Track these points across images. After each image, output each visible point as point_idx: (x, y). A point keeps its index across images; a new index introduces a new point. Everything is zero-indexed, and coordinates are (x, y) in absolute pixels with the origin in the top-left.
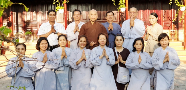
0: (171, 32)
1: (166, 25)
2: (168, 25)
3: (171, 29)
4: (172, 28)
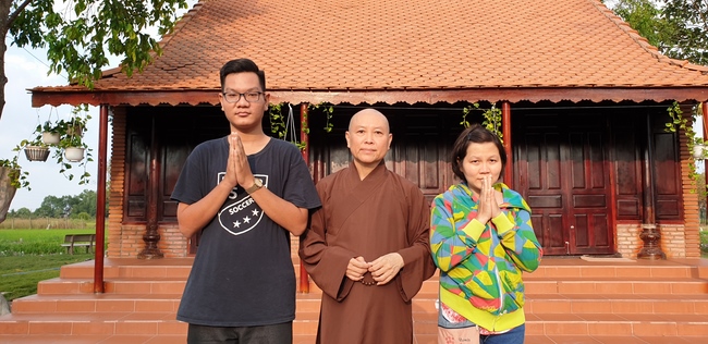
0: (646, 230)
1: (625, 208)
2: (633, 209)
3: (644, 222)
4: (648, 220)
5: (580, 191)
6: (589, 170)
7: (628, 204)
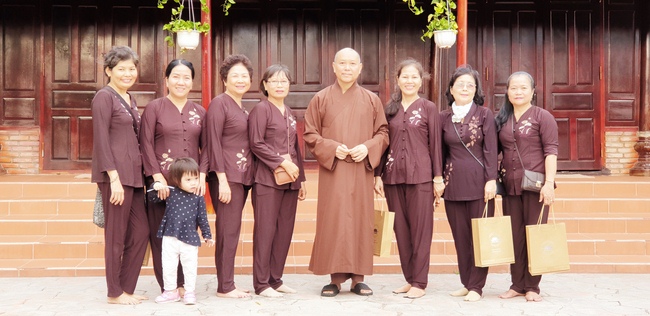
3: (641, 129)
5: (561, 87)
6: (573, 60)
7: (621, 106)
